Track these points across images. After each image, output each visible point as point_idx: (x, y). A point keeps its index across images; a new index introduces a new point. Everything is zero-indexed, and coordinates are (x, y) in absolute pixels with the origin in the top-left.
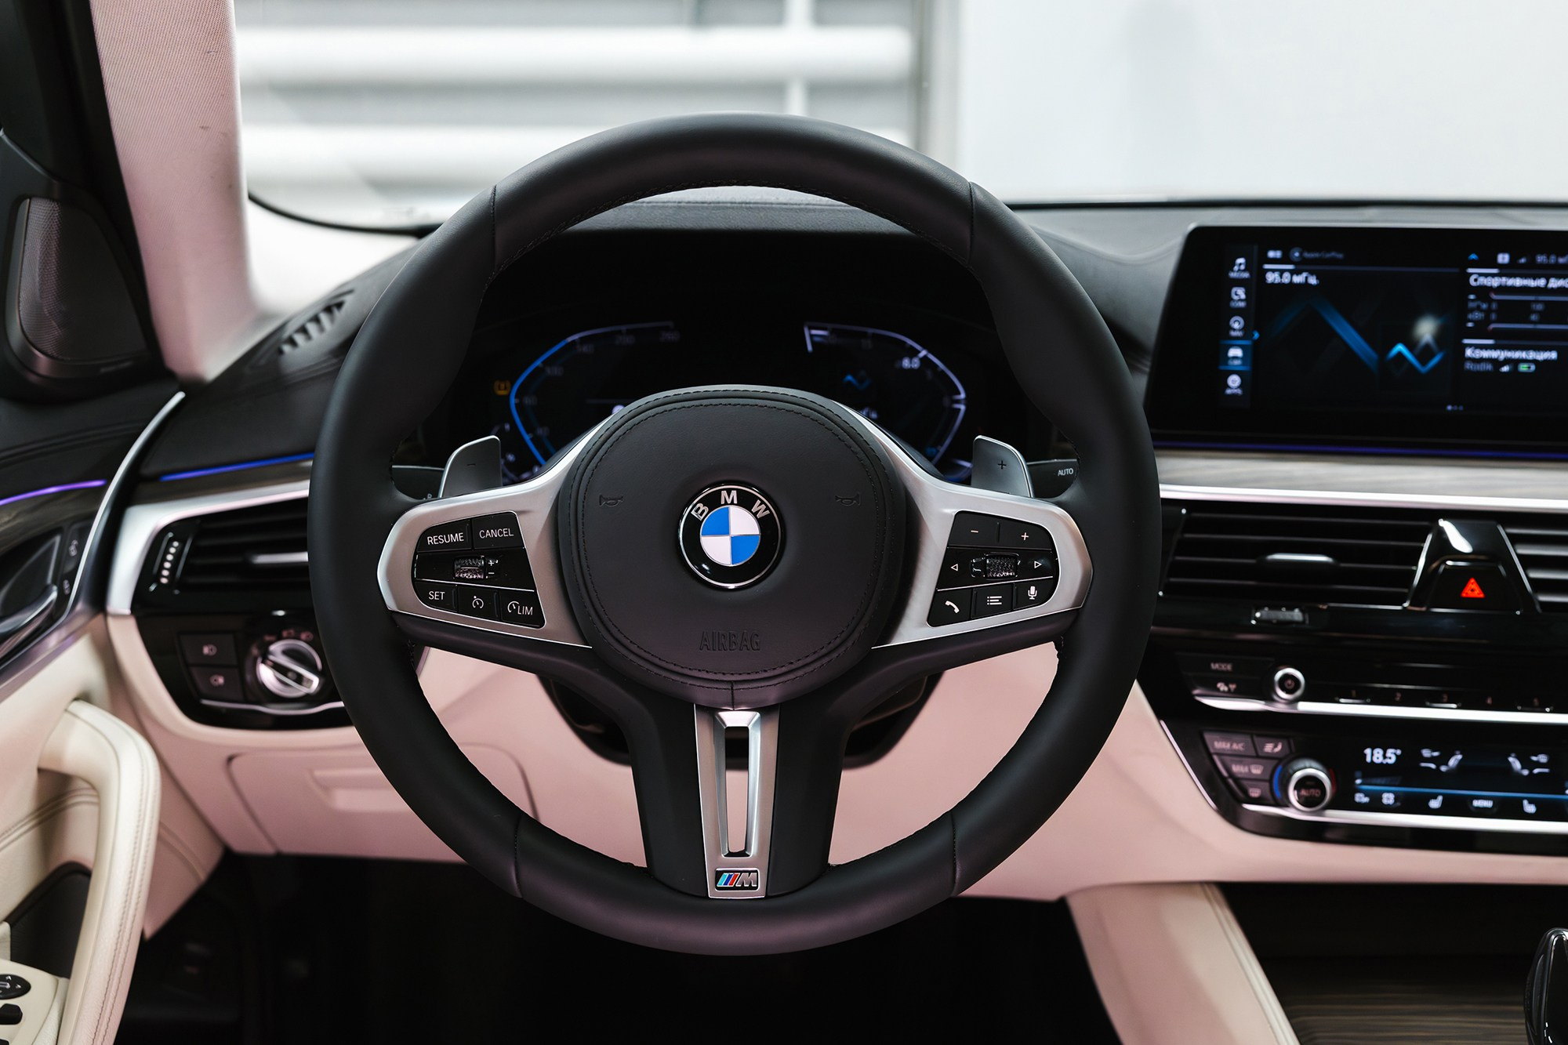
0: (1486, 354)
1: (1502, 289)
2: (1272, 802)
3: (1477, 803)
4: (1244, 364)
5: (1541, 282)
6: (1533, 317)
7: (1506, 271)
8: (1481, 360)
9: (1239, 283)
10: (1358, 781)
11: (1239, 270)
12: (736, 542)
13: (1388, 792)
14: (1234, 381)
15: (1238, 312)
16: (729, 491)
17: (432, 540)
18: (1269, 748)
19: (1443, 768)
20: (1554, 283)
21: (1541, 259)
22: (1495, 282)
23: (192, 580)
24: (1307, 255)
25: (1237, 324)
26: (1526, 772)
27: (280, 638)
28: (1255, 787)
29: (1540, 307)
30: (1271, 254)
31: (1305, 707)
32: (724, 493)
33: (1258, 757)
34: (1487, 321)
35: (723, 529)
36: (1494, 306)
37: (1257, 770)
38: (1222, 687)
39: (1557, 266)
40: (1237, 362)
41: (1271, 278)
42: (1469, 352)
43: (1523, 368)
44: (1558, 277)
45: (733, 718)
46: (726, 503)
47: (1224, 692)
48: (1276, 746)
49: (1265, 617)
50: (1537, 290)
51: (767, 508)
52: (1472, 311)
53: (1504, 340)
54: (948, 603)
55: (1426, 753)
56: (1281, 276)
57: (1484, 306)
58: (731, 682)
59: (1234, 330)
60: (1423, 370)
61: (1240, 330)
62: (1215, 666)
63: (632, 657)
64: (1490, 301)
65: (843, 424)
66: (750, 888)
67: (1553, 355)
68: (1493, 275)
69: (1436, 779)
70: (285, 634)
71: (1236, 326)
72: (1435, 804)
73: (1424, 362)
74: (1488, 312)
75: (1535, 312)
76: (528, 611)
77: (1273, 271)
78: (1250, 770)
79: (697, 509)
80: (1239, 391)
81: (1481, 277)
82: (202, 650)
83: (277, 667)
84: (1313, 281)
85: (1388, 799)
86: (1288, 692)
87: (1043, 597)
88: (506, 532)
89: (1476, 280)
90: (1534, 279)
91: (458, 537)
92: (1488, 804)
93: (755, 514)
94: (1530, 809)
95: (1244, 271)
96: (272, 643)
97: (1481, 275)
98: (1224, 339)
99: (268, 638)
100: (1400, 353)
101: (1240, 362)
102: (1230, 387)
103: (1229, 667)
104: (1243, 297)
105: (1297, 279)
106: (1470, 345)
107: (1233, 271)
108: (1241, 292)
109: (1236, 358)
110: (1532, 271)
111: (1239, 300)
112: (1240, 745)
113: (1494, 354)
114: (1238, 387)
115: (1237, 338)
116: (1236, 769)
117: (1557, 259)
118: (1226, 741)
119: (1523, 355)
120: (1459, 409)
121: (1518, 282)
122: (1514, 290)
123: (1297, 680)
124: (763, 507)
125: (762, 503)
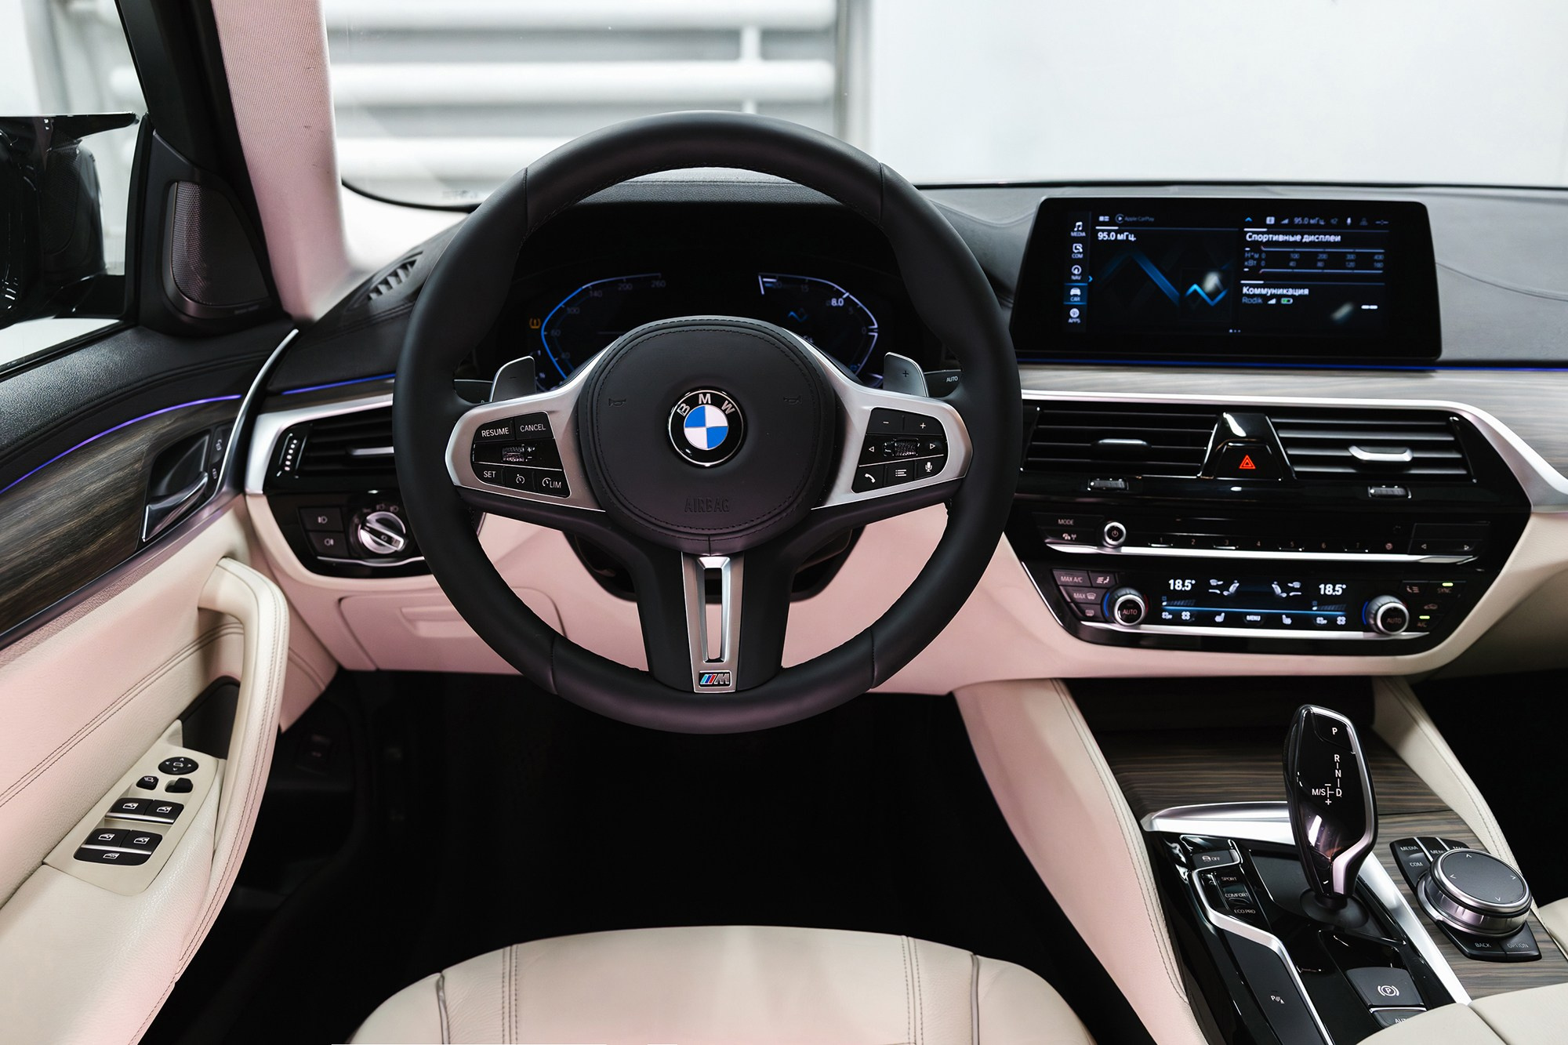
0: (1257, 291)
1: (1269, 243)
2: (1103, 620)
3: (1249, 618)
4: (1081, 301)
5: (1298, 238)
6: (1292, 264)
7: (1273, 230)
8: (1254, 296)
9: (1078, 240)
10: (1164, 604)
11: (1078, 230)
12: (711, 432)
13: (1186, 611)
14: (1075, 313)
15: (1077, 262)
16: (705, 395)
17: (485, 433)
18: (1100, 580)
19: (1225, 593)
20: (1307, 239)
21: (1297, 220)
22: (1264, 238)
23: (308, 468)
24: (1126, 219)
25: (1076, 270)
26: (1284, 595)
27: (374, 511)
28: (1090, 609)
29: (1296, 256)
30: (1101, 219)
31: (1126, 550)
32: (701, 396)
33: (1093, 587)
34: (1259, 267)
35: (700, 422)
36: (1264, 255)
37: (1091, 597)
38: (1066, 537)
39: (1309, 226)
40: (1076, 299)
41: (1101, 236)
42: (1245, 290)
43: (1284, 301)
44: (1310, 234)
45: (710, 562)
46: (703, 403)
47: (1067, 540)
48: (1105, 579)
49: (1097, 485)
50: (1295, 244)
51: (733, 407)
52: (1247, 259)
53: (1271, 281)
54: (867, 475)
55: (1213, 582)
56: (1109, 235)
57: (1257, 256)
58: (709, 536)
59: (1075, 275)
60: (1212, 303)
61: (1079, 275)
62: (1061, 522)
63: (634, 517)
64: (1261, 252)
65: (786, 343)
66: (725, 685)
67: (1306, 292)
68: (1263, 233)
69: (1221, 601)
70: (378, 507)
71: (1076, 272)
72: (1219, 619)
73: (1212, 298)
74: (1259, 260)
75: (1293, 260)
76: (558, 485)
77: (1103, 231)
78: (1086, 596)
79: (682, 408)
80: (1078, 321)
81: (1255, 235)
82: (317, 520)
83: (372, 532)
84: (1132, 238)
85: (1186, 616)
86: (1114, 540)
87: (936, 470)
88: (540, 427)
89: (1250, 237)
90: (1293, 236)
91: (504, 431)
92: (1258, 618)
93: (724, 411)
94: (1287, 621)
95: (1081, 231)
96: (369, 514)
97: (1254, 233)
98: (1066, 282)
99: (365, 511)
100: (1195, 291)
101: (1079, 299)
102: (1072, 318)
103: (1071, 522)
104: (1081, 250)
105: (1120, 237)
106: (1246, 285)
107: (1074, 231)
108: (1079, 247)
109: (1076, 295)
110: (1291, 229)
111: (1078, 253)
112: (1079, 579)
113: (1264, 291)
114: (1077, 318)
115: (1077, 281)
116: (1076, 596)
117: (1309, 221)
118: (1069, 576)
119: (1285, 291)
120: (1237, 331)
121: (1281, 238)
122: (1278, 244)
123: (1119, 530)
124: (730, 405)
125: (730, 402)
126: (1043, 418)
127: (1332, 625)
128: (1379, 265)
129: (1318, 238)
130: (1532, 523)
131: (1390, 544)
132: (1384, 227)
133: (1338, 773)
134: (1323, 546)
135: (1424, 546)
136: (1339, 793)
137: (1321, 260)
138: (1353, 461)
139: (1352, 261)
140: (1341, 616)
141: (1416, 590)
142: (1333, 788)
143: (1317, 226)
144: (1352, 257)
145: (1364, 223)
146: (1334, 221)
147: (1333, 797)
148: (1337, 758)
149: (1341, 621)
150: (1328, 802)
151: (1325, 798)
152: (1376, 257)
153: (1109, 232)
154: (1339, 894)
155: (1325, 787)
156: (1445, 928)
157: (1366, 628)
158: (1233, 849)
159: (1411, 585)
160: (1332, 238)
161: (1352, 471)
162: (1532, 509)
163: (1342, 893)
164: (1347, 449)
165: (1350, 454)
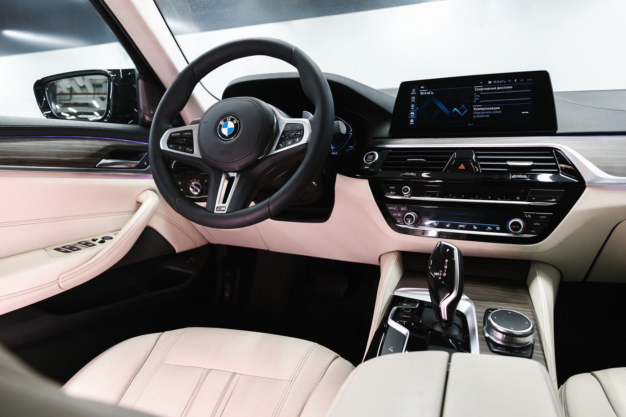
0: (479, 109)
1: (484, 91)
2: (403, 224)
3: (460, 226)
5: (495, 88)
7: (485, 86)
8: (478, 111)
9: (413, 95)
11: (413, 92)
12: (229, 129)
13: (435, 222)
14: (412, 121)
15: (413, 103)
16: (229, 118)
17: (173, 135)
18: (402, 209)
20: (498, 88)
21: (494, 82)
22: (482, 89)
25: (413, 106)
28: (399, 220)
29: (495, 95)
30: (421, 87)
31: (412, 198)
33: (400, 211)
34: (479, 100)
35: (226, 126)
36: (482, 96)
37: (399, 215)
38: (392, 193)
40: (412, 116)
41: (421, 93)
42: (474, 109)
44: (500, 86)
45: (232, 174)
46: (228, 121)
47: (392, 194)
48: (404, 208)
49: (405, 175)
50: (494, 91)
51: (237, 121)
52: (475, 98)
53: (484, 105)
54: (280, 144)
56: (424, 93)
57: (479, 96)
58: (226, 162)
59: (412, 108)
60: (462, 115)
61: (414, 108)
62: (390, 188)
64: (480, 94)
66: (224, 210)
67: (499, 108)
68: (481, 88)
69: (449, 219)
70: (194, 180)
71: (412, 106)
72: (448, 226)
73: (462, 113)
74: (480, 98)
76: (191, 150)
77: (422, 92)
78: (397, 215)
79: (222, 123)
80: (413, 124)
81: (478, 88)
82: (178, 183)
83: (192, 188)
84: (432, 93)
85: (436, 224)
86: (406, 192)
87: (300, 141)
88: (190, 133)
89: (476, 89)
90: (493, 88)
91: (179, 134)
92: (463, 226)
93: (233, 123)
94: (475, 228)
95: (415, 92)
97: (477, 88)
98: (409, 110)
99: (191, 181)
100: (455, 110)
101: (413, 116)
102: (411, 122)
103: (394, 188)
105: (428, 93)
106: (475, 107)
107: (412, 92)
108: (414, 98)
109: (412, 115)
110: (493, 85)
111: (413, 100)
112: (395, 208)
113: (482, 109)
115: (413, 110)
116: (394, 214)
117: (499, 82)
118: (392, 207)
119: (490, 109)
120: (472, 124)
121: (488, 89)
122: (487, 91)
123: (407, 189)
124: (236, 121)
125: (236, 120)
126: (391, 154)
127: (494, 230)
128: (529, 96)
129: (503, 88)
130: (587, 190)
131: (519, 197)
132: (530, 81)
133: (446, 267)
134: (490, 197)
135: (534, 198)
136: (445, 275)
138: (507, 166)
140: (498, 226)
141: (530, 216)
142: (442, 273)
143: (503, 83)
144: (518, 94)
145: (522, 80)
146: (509, 81)
147: (442, 276)
148: (447, 261)
149: (498, 228)
150: (440, 278)
151: (439, 276)
152: (527, 93)
153: (424, 92)
154: (445, 320)
155: (440, 272)
156: (488, 340)
157: (508, 232)
158: (418, 303)
159: (527, 214)
160: (509, 87)
161: (506, 170)
162: (586, 185)
163: (446, 319)
164: (506, 162)
165: (506, 164)
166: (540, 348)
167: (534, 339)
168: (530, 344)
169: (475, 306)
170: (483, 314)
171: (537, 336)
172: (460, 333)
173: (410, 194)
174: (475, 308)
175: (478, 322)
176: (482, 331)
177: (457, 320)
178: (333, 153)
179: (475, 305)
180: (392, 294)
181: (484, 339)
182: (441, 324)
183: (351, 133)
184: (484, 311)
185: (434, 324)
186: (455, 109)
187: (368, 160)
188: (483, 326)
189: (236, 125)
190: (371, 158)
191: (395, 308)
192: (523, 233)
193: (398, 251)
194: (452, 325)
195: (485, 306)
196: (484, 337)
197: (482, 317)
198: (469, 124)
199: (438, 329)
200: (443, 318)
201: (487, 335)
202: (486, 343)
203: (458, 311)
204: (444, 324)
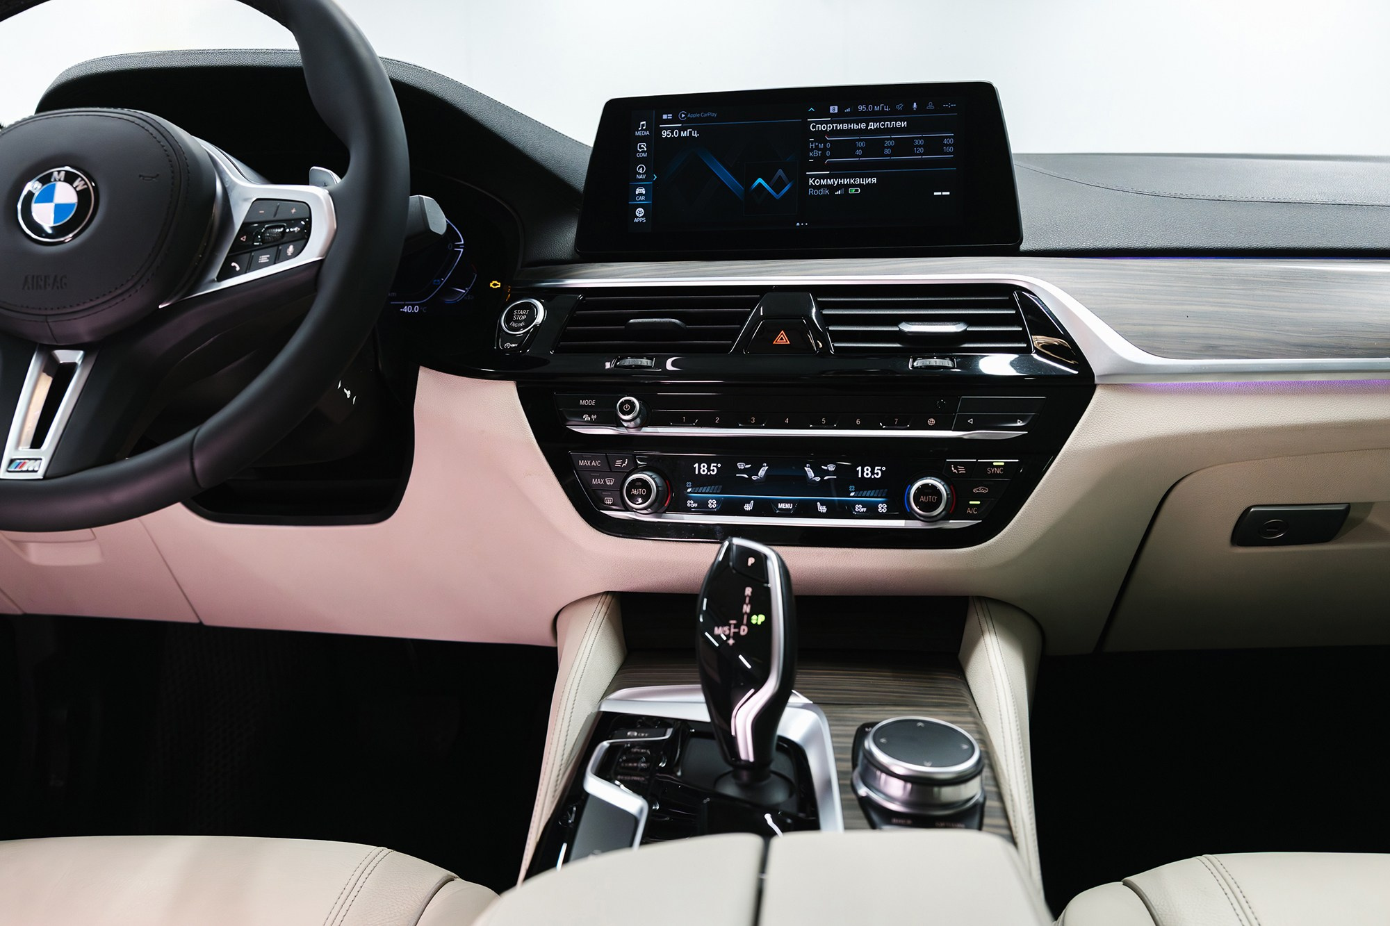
0: (823, 182)
1: (834, 133)
2: (623, 508)
3: (780, 506)
4: (646, 200)
5: (863, 126)
6: (858, 152)
7: (836, 118)
8: (821, 187)
9: (642, 139)
10: (689, 490)
11: (642, 130)
12: (59, 209)
13: (712, 499)
14: (640, 212)
15: (642, 160)
16: (59, 172)
18: (618, 463)
19: (754, 478)
20: (872, 126)
21: (861, 108)
22: (829, 128)
24: (690, 116)
25: (641, 169)
26: (818, 479)
28: (608, 496)
29: (862, 144)
30: (665, 117)
31: (649, 431)
32: (56, 174)
33: (610, 470)
34: (824, 157)
35: (47, 197)
36: (828, 145)
37: (610, 482)
38: (586, 418)
39: (874, 113)
41: (665, 134)
42: (811, 181)
43: (852, 191)
44: (875, 121)
45: (64, 356)
46: (55, 180)
47: (587, 421)
48: (623, 462)
49: (623, 364)
50: (860, 132)
51: (86, 184)
52: (812, 150)
53: (837, 170)
54: (233, 264)
55: (741, 466)
56: (672, 133)
57: (821, 146)
58: (46, 315)
59: (640, 174)
60: (777, 197)
61: (643, 174)
62: (582, 403)
64: (825, 142)
66: (34, 471)
67: (874, 180)
68: (827, 123)
69: (749, 486)
71: (641, 171)
72: (748, 507)
73: (778, 192)
74: (824, 150)
75: (859, 148)
77: (667, 129)
78: (604, 482)
79: (33, 186)
80: (644, 220)
81: (819, 125)
84: (695, 134)
85: (712, 504)
86: (626, 413)
87: (297, 253)
89: (814, 127)
90: (857, 124)
92: (789, 506)
93: (75, 188)
94: (823, 509)
95: (644, 130)
97: (817, 123)
98: (629, 182)
100: (760, 184)
101: (643, 198)
102: (637, 217)
103: (593, 402)
104: (645, 149)
105: (684, 134)
106: (812, 176)
107: (638, 131)
108: (644, 146)
109: (641, 194)
110: (856, 117)
111: (642, 152)
112: (597, 462)
113: (830, 182)
114: (642, 217)
115: (641, 180)
116: (595, 482)
117: (874, 108)
118: (587, 459)
119: (852, 181)
120: (804, 224)
121: (845, 126)
122: (842, 132)
123: (632, 404)
124: (83, 182)
125: (83, 179)
126: (580, 305)
127: (872, 513)
128: (949, 149)
129: (883, 125)
130: (1098, 394)
131: (933, 420)
132: (952, 110)
134: (858, 422)
135: (971, 421)
136: (743, 631)
137: (888, 147)
138: (901, 336)
139: (920, 146)
140: (882, 503)
141: (962, 470)
142: (738, 626)
143: (882, 112)
144: (921, 142)
145: (931, 106)
146: (899, 107)
147: (736, 636)
148: (748, 591)
149: (882, 508)
150: (731, 643)
151: (728, 638)
152: (945, 141)
153: (672, 129)
154: (748, 761)
155: (730, 625)
156: (866, 804)
157: (910, 516)
158: (670, 727)
159: (956, 464)
160: (898, 124)
161: (899, 345)
162: (1097, 381)
163: (752, 759)
164: (897, 325)
165: (898, 329)
166: (999, 813)
167: (983, 789)
168: (975, 805)
169: (828, 720)
170: (851, 740)
171: (991, 782)
172: (790, 795)
173: (638, 420)
174: (830, 725)
175: (837, 760)
176: (848, 782)
177: (780, 763)
178: (405, 309)
179: (830, 718)
180: (596, 710)
181: (856, 803)
182: (736, 776)
183: (462, 250)
184: (853, 730)
185: (719, 778)
186: (760, 180)
187: (514, 325)
188: (851, 769)
189: (82, 195)
190: (524, 318)
191: (606, 744)
192: (948, 516)
193: (607, 593)
194: (769, 776)
195: (854, 720)
196: (853, 796)
197: (848, 747)
198: (798, 224)
199: (730, 790)
200: (743, 756)
201: (863, 791)
202: (860, 813)
203: (783, 739)
204: (745, 776)
